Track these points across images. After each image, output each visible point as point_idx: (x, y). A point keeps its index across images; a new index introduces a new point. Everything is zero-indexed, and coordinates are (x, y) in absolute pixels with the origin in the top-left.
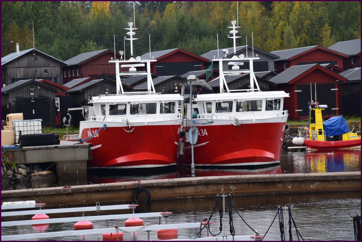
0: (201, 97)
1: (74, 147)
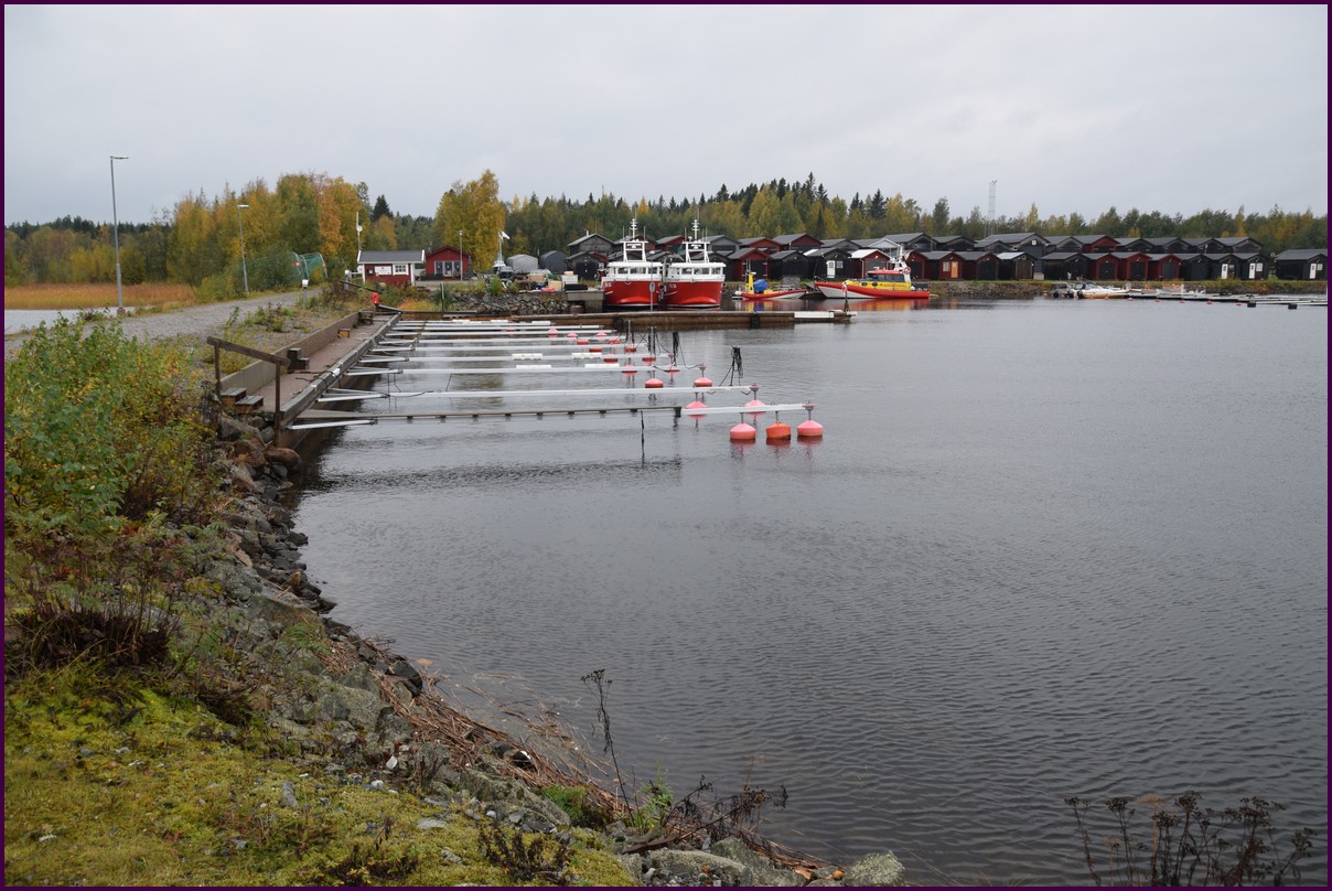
0: (674, 265)
1: (595, 292)
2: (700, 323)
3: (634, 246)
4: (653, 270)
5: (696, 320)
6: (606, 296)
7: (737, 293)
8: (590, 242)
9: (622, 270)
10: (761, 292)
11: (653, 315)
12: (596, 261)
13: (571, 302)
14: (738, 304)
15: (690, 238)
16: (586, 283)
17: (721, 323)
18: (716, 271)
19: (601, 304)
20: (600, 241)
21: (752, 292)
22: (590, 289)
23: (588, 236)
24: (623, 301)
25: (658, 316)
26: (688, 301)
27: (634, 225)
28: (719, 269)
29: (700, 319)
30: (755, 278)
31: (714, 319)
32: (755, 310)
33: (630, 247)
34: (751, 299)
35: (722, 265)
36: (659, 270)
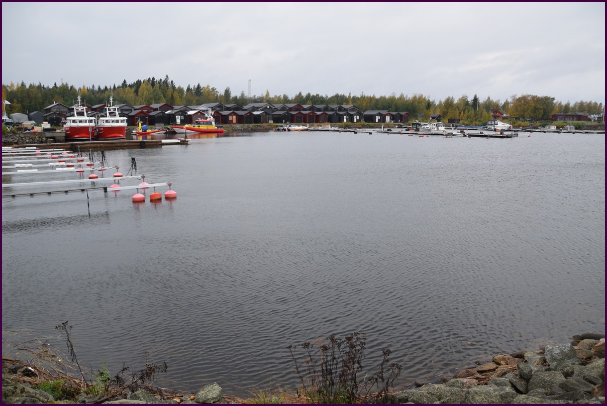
0: (101, 118)
1: (60, 132)
2: (116, 146)
3: (80, 109)
4: (91, 121)
5: (113, 145)
6: (66, 134)
7: (134, 131)
8: (56, 107)
9: (74, 121)
10: (145, 131)
11: (91, 143)
12: (60, 117)
13: (47, 138)
14: (134, 137)
15: (109, 105)
16: (55, 127)
17: (126, 146)
18: (122, 121)
19: (64, 138)
20: (61, 107)
21: (141, 131)
22: (58, 131)
23: (55, 104)
24: (76, 136)
25: (94, 143)
26: (110, 136)
27: (79, 99)
28: (124, 120)
29: (116, 145)
30: (142, 124)
31: (123, 144)
32: (143, 139)
33: (78, 110)
34: (140, 134)
35: (125, 118)
36: (93, 121)
